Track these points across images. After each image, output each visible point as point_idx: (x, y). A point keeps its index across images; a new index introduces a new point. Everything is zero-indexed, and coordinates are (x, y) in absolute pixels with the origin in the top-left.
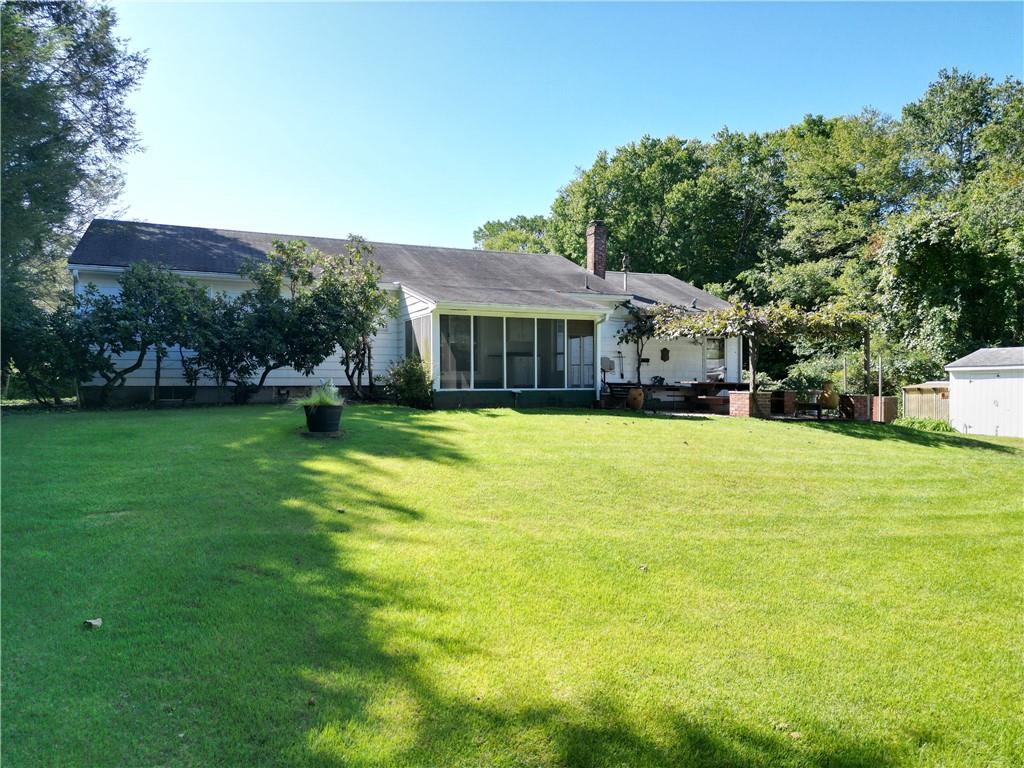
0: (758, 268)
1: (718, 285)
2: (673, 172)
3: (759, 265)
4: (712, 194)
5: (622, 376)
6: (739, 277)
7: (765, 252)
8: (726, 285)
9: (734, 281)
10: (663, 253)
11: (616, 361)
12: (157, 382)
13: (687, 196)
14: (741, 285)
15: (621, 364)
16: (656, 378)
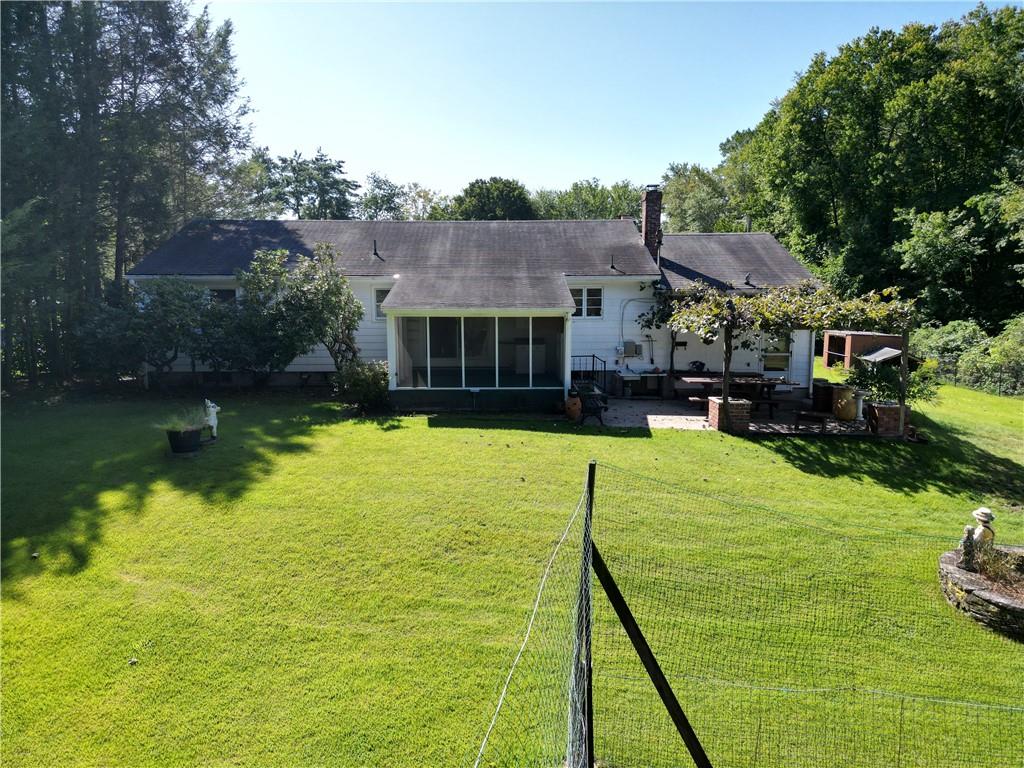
0: (996, 191)
1: (939, 214)
2: (904, 71)
3: (997, 187)
4: (947, 96)
5: (652, 362)
6: (967, 203)
7: (1004, 169)
8: (952, 213)
9: (963, 207)
10: (881, 174)
11: (645, 347)
12: (194, 369)
13: (915, 101)
14: (973, 212)
15: (651, 349)
16: (694, 363)
